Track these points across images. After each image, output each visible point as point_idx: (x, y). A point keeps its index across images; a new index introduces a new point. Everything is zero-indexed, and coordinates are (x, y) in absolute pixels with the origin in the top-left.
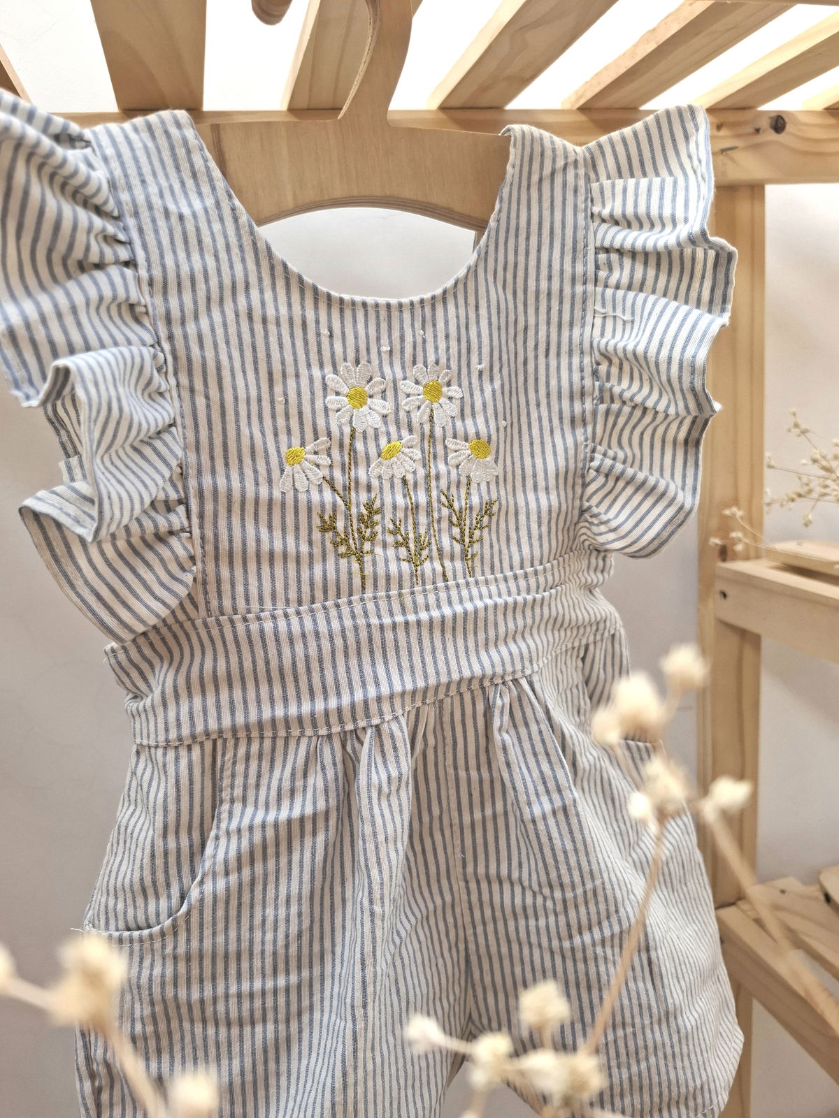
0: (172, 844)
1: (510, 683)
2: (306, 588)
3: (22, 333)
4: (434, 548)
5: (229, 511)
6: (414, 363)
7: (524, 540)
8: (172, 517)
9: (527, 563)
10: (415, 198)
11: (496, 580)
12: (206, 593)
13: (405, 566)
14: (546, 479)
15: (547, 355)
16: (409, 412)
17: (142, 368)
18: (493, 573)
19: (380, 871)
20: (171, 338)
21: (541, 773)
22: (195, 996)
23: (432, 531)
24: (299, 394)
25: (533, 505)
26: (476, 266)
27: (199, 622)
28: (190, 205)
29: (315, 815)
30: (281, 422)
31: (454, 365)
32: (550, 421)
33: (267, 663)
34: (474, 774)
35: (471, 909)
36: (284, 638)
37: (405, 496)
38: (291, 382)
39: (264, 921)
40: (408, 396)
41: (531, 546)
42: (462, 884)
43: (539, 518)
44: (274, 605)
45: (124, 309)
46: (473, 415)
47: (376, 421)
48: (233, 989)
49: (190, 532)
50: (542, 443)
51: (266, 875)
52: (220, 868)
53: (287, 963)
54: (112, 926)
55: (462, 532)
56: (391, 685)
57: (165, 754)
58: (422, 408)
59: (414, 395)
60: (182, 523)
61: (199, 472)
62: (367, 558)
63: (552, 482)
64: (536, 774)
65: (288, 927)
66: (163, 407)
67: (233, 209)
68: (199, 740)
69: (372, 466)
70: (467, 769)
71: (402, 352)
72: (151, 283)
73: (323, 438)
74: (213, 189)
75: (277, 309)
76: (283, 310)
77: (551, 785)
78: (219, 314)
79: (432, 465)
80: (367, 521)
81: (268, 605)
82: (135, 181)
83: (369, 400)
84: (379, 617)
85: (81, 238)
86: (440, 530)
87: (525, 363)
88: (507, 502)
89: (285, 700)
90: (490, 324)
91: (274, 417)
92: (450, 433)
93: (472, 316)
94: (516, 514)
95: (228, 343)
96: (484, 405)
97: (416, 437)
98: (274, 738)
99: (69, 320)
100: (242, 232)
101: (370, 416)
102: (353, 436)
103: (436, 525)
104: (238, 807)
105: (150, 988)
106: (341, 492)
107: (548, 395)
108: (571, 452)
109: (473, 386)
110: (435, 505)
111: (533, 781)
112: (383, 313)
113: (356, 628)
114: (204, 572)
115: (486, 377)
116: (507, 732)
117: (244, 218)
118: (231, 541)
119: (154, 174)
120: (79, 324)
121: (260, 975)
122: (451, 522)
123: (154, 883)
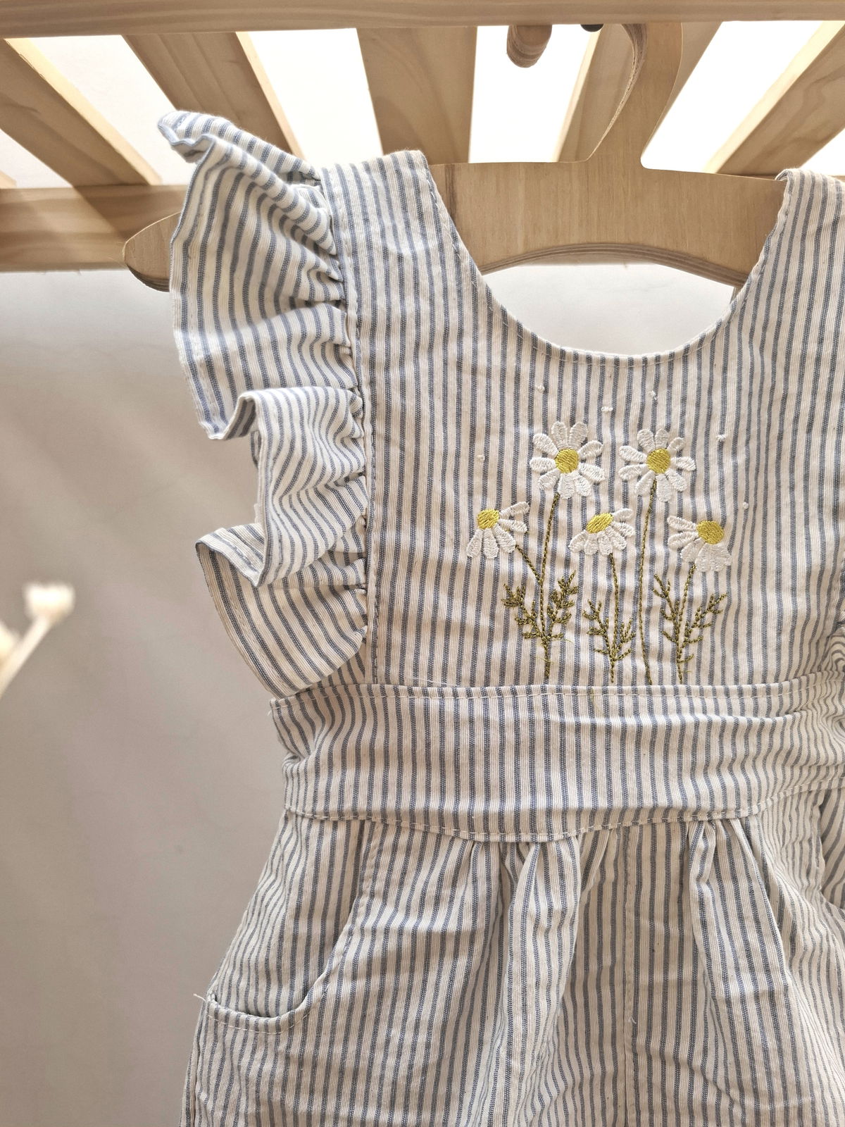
0: (303, 929)
1: (719, 824)
2: (481, 667)
3: (219, 364)
4: (638, 642)
5: (410, 571)
6: (640, 426)
7: (757, 648)
8: (350, 571)
9: (758, 677)
10: (664, 246)
11: (714, 692)
12: (374, 657)
13: (599, 658)
14: (794, 577)
15: (809, 431)
16: (626, 481)
17: (336, 411)
18: (711, 683)
19: (525, 1020)
20: (372, 383)
21: (747, 943)
22: (303, 1107)
23: (638, 622)
24: (501, 452)
25: (773, 608)
26: (729, 322)
27: (363, 687)
28: (412, 246)
29: (458, 934)
30: (478, 481)
31: (688, 432)
32: (806, 508)
33: (428, 745)
34: (659, 926)
35: (637, 1088)
36: (449, 719)
37: (609, 577)
38: (495, 440)
39: (388, 1042)
40: (628, 463)
41: (765, 656)
42: (630, 1055)
43: (780, 623)
44: (444, 680)
45: (329, 348)
46: (707, 492)
47: (585, 488)
48: (344, 1111)
49: (366, 589)
50: (793, 534)
51: (396, 990)
52: (348, 969)
53: (407, 1097)
54: (232, 1004)
55: (677, 628)
56: (565, 798)
57: (309, 827)
58: (643, 479)
59: (636, 463)
60: (358, 578)
61: (384, 527)
62: (555, 643)
63: (801, 582)
64: (739, 943)
65: (412, 1057)
66: (354, 454)
67: (457, 252)
68: (346, 818)
69: (573, 539)
70: (652, 918)
71: (627, 414)
72: (359, 325)
73: (522, 503)
74: (439, 230)
75: (489, 360)
76: (497, 361)
77: (758, 961)
78: (426, 361)
79: (647, 545)
80: (560, 600)
81: (437, 679)
82: (358, 220)
83: (580, 465)
84: (561, 714)
85: (292, 272)
86: (648, 622)
87: (780, 438)
88: (740, 599)
89: (443, 791)
90: (739, 389)
91: (471, 475)
92: (674, 509)
93: (718, 378)
94: (750, 615)
95: (431, 392)
96: (722, 482)
97: (631, 511)
98: (426, 833)
99: (268, 355)
100: (463, 276)
101: (578, 484)
102: (556, 503)
103: (644, 616)
104: (377, 903)
105: (258, 1084)
106: (534, 564)
107: (806, 477)
108: (830, 549)
109: (711, 458)
110: (646, 591)
111: (734, 952)
112: (609, 370)
113: (532, 722)
114: (375, 633)
115: (727, 449)
116: (708, 883)
117: (467, 261)
118: (407, 604)
119: (379, 214)
120: (278, 360)
121: (375, 1104)
122: (663, 614)
123: (279, 968)
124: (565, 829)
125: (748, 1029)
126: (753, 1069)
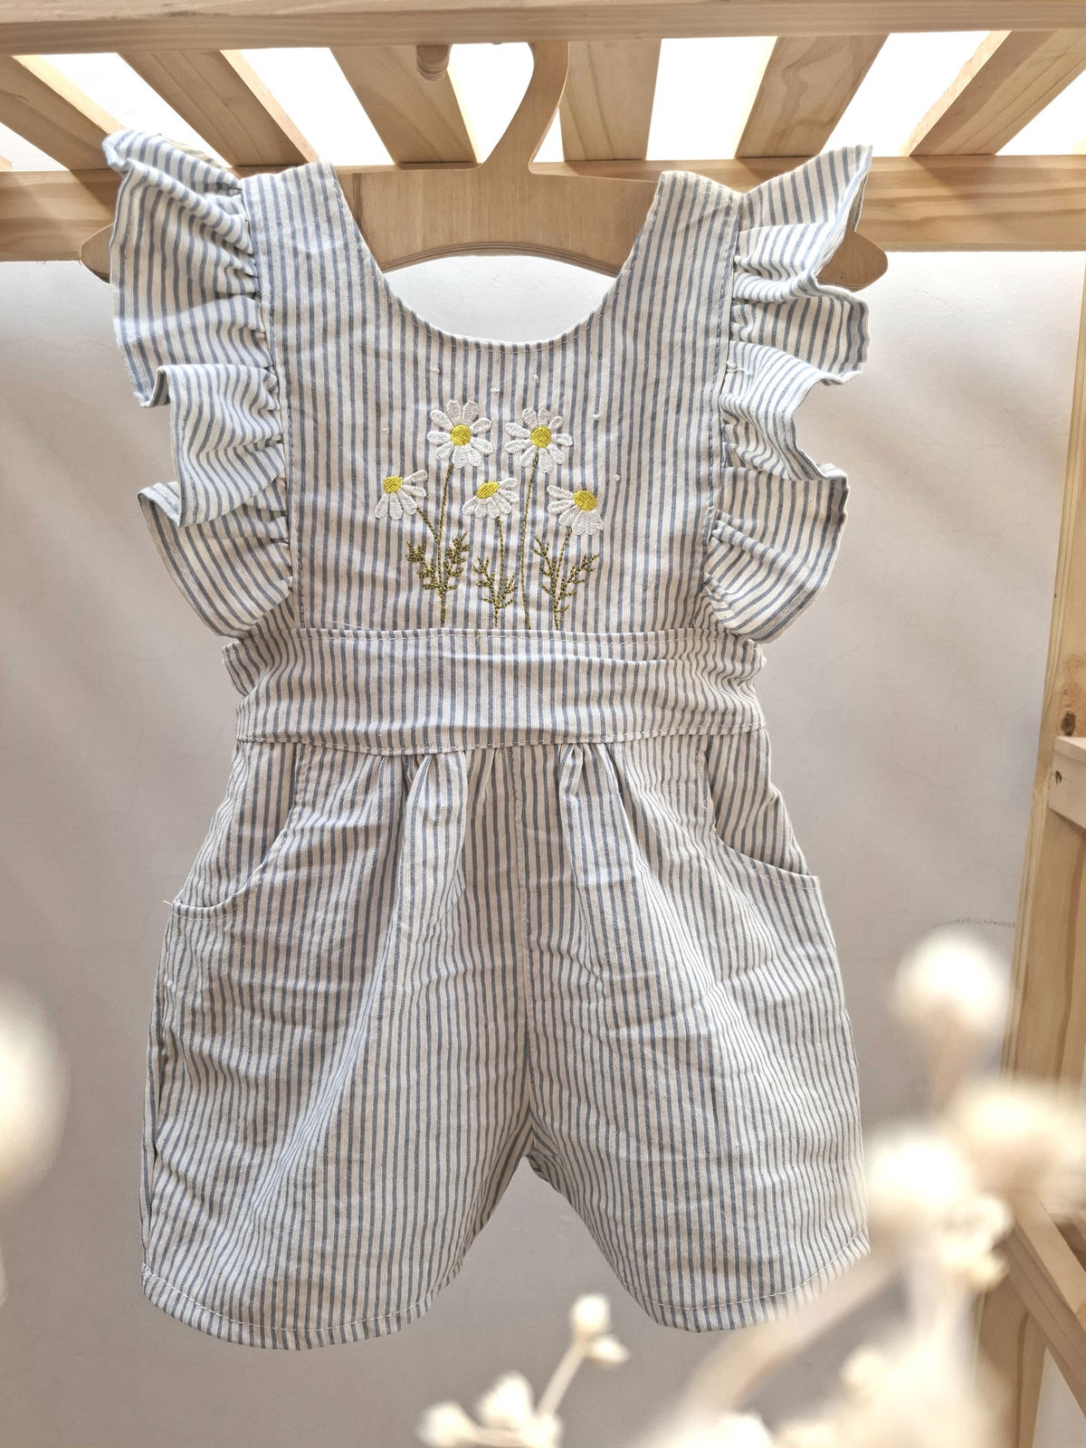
0: (247, 832)
1: (587, 747)
2: (389, 613)
3: (148, 345)
4: (520, 593)
5: (327, 529)
6: (524, 406)
7: (626, 602)
8: (272, 526)
9: (625, 627)
10: (548, 245)
11: (586, 638)
12: (301, 604)
13: (485, 606)
14: (659, 541)
15: (678, 411)
16: (511, 454)
17: (248, 385)
18: (585, 630)
19: (413, 891)
20: (286, 363)
21: (606, 844)
22: (246, 980)
23: (520, 577)
24: (403, 426)
25: (640, 568)
26: (602, 313)
27: (294, 631)
28: (320, 246)
29: (366, 828)
30: (384, 451)
31: (566, 411)
32: (675, 481)
33: (345, 678)
34: (542, 835)
35: (532, 981)
36: (361, 656)
37: (496, 537)
38: (397, 415)
39: (314, 922)
40: (513, 438)
41: (632, 609)
42: (526, 952)
43: (645, 581)
44: (359, 624)
45: (246, 333)
46: (583, 465)
47: (476, 459)
48: (279, 983)
49: (289, 543)
50: (662, 504)
51: (321, 879)
52: (281, 862)
53: (329, 969)
54: (193, 903)
55: (553, 583)
56: (452, 718)
57: (252, 748)
58: (527, 452)
59: (520, 438)
60: (280, 532)
61: (303, 489)
62: (450, 593)
63: (665, 545)
64: (600, 845)
65: (333, 933)
67: (360, 251)
68: (281, 740)
69: (466, 503)
70: (536, 828)
71: (513, 395)
72: (272, 313)
73: (421, 471)
74: (344, 231)
75: (390, 345)
76: (396, 346)
77: (613, 858)
78: (334, 345)
79: (529, 510)
80: (455, 555)
81: (353, 624)
82: (273, 224)
83: (472, 439)
84: (453, 651)
85: (209, 269)
86: (529, 577)
87: (653, 418)
88: (612, 560)
89: (358, 717)
90: (612, 374)
91: (378, 446)
92: (553, 479)
93: (594, 363)
94: (622, 574)
95: (339, 372)
96: (595, 456)
97: (516, 480)
98: (346, 752)
99: (189, 337)
100: (365, 272)
101: (470, 455)
102: (450, 472)
103: (525, 571)
104: (308, 810)
105: (210, 962)
106: (433, 525)
107: (675, 453)
108: (691, 516)
109: (587, 435)
110: (527, 550)
111: (596, 852)
112: (496, 355)
113: (429, 658)
114: (300, 583)
115: (602, 427)
116: (577, 795)
117: (368, 258)
118: (325, 557)
119: (291, 218)
120: (197, 342)
121: (304, 976)
122: (542, 570)
123: (227, 864)
124: (452, 744)
125: (602, 912)
126: (606, 945)
